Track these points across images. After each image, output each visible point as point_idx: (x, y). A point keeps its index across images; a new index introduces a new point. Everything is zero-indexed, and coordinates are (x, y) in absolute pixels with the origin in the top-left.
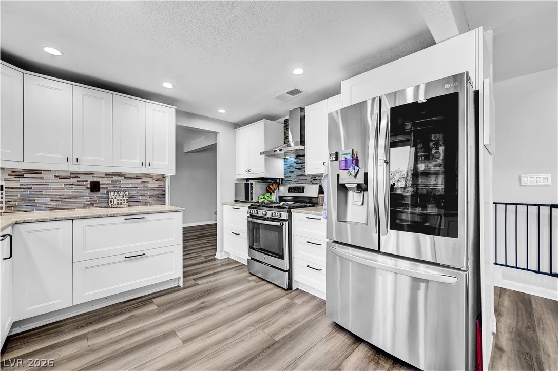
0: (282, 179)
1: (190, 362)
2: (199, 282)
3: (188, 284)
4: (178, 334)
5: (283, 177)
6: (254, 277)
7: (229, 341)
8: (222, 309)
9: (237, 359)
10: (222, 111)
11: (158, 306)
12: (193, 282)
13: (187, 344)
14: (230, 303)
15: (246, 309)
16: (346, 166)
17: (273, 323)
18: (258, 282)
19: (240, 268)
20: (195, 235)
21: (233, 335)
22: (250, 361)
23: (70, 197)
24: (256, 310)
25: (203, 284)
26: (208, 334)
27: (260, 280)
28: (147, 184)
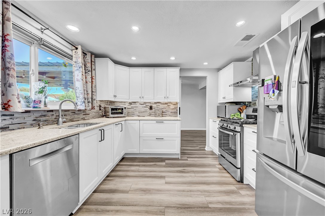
0: (251, 102)
1: (163, 192)
2: (189, 159)
3: (183, 158)
4: (166, 178)
5: (251, 101)
6: (220, 166)
7: (184, 193)
8: (191, 176)
9: (182, 203)
10: (206, 64)
11: (166, 164)
12: (186, 158)
13: (166, 184)
14: (197, 175)
15: (203, 182)
16: (267, 91)
17: (214, 197)
18: (221, 170)
19: (215, 158)
20: (201, 135)
21: (188, 191)
22: (187, 208)
23: (143, 112)
24: (209, 184)
25: (190, 161)
26: (177, 185)
27: (224, 169)
28: (170, 106)
